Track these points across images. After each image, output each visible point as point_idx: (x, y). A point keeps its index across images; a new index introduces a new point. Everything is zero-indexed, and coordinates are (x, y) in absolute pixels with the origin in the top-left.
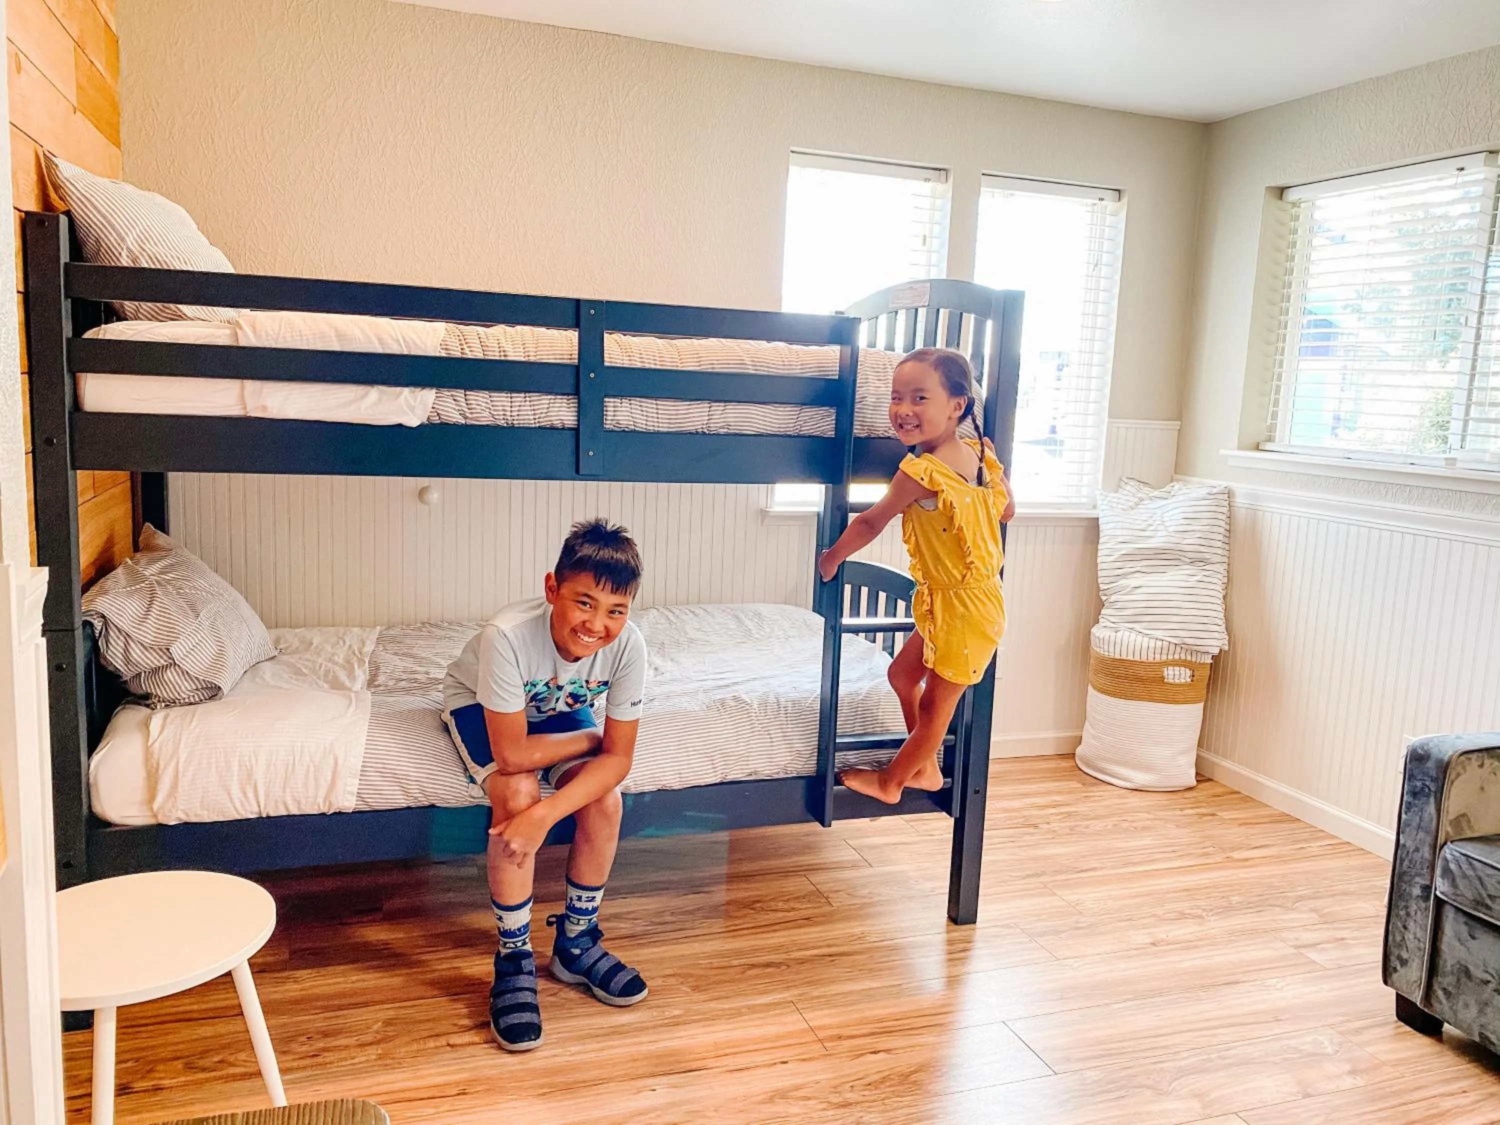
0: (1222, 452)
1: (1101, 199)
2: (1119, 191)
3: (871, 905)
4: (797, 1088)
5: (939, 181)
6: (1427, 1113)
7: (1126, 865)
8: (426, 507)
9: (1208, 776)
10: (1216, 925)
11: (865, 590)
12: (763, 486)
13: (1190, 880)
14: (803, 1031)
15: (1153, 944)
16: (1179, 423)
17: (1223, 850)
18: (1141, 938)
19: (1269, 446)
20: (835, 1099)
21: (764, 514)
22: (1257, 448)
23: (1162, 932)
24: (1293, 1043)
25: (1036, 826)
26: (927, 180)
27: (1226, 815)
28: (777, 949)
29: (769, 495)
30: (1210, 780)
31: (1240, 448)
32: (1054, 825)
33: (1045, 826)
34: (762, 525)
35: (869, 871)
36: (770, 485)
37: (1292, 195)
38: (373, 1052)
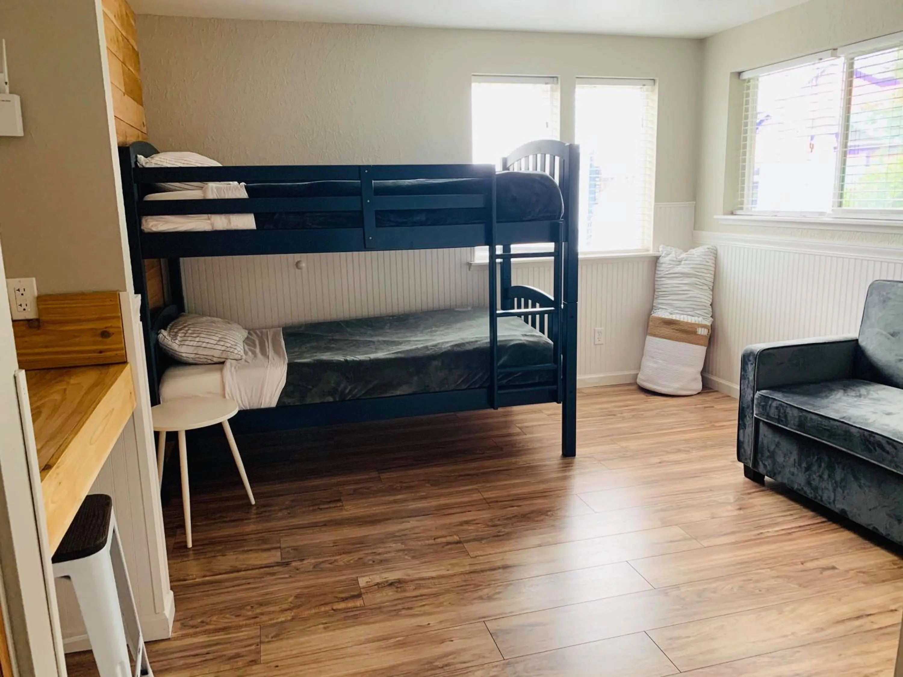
0: (715, 217)
1: (644, 85)
2: (654, 80)
3: (522, 450)
4: (474, 520)
5: (553, 83)
6: (771, 523)
7: (658, 430)
8: (300, 270)
9: (716, 389)
10: (695, 454)
11: (523, 300)
12: (469, 249)
13: (687, 436)
14: (480, 499)
15: (660, 463)
16: (694, 202)
17: (711, 422)
18: (655, 460)
19: (739, 212)
20: (490, 524)
21: (469, 265)
22: (732, 214)
23: (665, 458)
24: (715, 499)
25: (614, 415)
26: (547, 83)
27: (719, 407)
28: (473, 469)
29: (473, 254)
30: (717, 391)
31: (725, 214)
32: (625, 414)
33: (619, 415)
34: (469, 270)
35: (524, 437)
36: (472, 248)
37: (745, 76)
38: (285, 512)
